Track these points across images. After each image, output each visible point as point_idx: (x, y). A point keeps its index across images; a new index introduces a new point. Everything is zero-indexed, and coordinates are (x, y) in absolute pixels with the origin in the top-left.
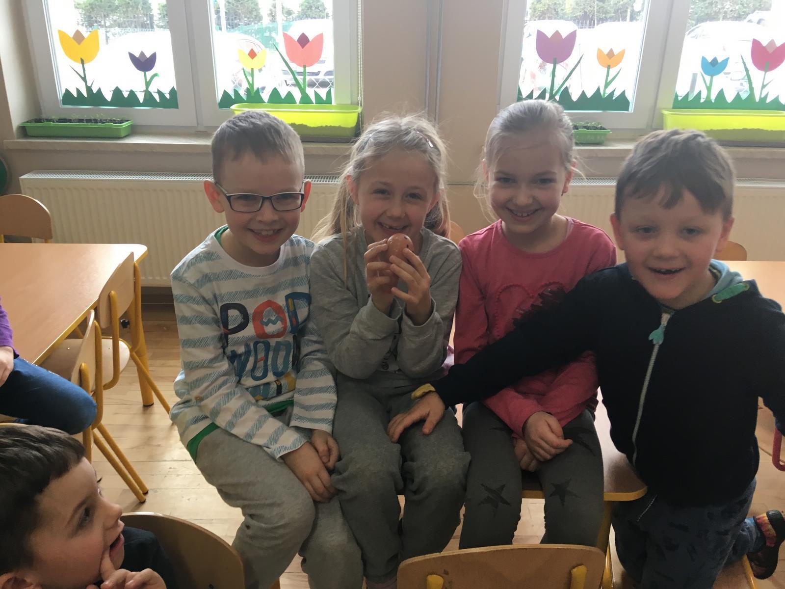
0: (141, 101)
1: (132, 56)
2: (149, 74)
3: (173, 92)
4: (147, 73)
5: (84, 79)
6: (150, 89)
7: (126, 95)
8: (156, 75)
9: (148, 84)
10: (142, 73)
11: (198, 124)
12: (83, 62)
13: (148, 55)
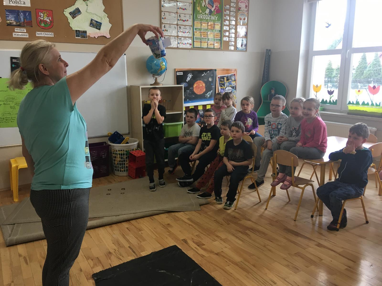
0: (328, 103)
1: (328, 91)
2: (331, 96)
3: (336, 100)
4: (331, 95)
5: (316, 96)
6: (331, 100)
7: (325, 101)
8: (333, 96)
9: (330, 98)
10: (330, 95)
11: (341, 109)
12: (317, 92)
13: (332, 91)
